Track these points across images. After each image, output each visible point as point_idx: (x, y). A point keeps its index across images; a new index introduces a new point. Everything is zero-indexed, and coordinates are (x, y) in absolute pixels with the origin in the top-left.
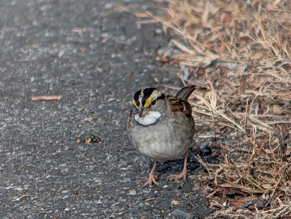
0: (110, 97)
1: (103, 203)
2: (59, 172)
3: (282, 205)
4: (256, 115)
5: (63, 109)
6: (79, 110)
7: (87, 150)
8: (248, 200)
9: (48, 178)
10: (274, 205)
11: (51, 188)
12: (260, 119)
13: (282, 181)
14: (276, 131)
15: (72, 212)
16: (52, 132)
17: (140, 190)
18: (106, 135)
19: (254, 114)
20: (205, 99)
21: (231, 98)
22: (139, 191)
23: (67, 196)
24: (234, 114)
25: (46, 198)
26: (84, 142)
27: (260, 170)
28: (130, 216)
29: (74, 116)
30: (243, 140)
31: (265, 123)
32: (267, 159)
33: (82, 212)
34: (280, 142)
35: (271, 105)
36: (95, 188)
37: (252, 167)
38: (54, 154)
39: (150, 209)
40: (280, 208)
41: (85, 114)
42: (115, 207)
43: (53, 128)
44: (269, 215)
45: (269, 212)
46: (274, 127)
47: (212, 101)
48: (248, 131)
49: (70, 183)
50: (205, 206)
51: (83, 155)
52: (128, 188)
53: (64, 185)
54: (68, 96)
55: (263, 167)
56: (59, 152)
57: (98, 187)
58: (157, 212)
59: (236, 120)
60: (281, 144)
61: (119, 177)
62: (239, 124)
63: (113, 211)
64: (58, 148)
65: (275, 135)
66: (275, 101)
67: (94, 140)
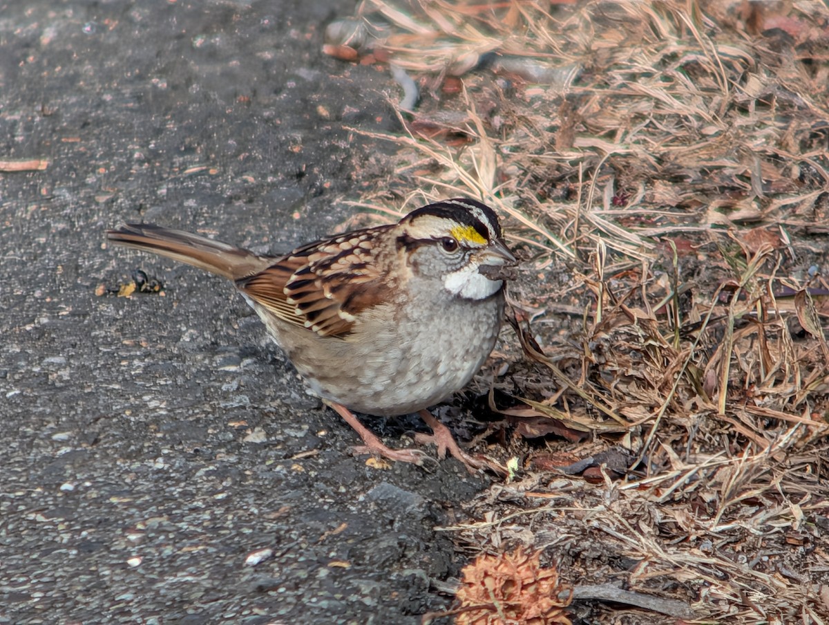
0: (192, 162)
1: (170, 467)
2: (43, 381)
3: (678, 466)
4: (607, 210)
5: (54, 197)
6: (102, 199)
7: (124, 316)
8: (583, 454)
9: (12, 396)
10: (657, 466)
11: (22, 425)
12: (618, 220)
13: (679, 398)
14: (662, 256)
15: (83, 493)
16: (24, 264)
17: (277, 430)
18: (179, 273)
19: (602, 207)
20: (460, 164)
21: (536, 162)
22: (274, 432)
23: (68, 449)
24: (543, 207)
25: (6, 454)
26: (116, 292)
27: (616, 368)
28: (248, 504)
29: (87, 217)
30: (571, 283)
31: (630, 231)
32: (638, 336)
33: (112, 494)
34: (672, 286)
35: (650, 181)
36: (147, 425)
37: (594, 358)
38: (28, 328)
39: (305, 482)
40: (672, 474)
41: (117, 212)
42: (205, 478)
43: (25, 253)
44: (642, 493)
45: (642, 487)
46: (656, 243)
47: (481, 172)
48: (584, 256)
49: (76, 410)
50: (460, 472)
51: (113, 329)
52: (243, 423)
53: (58, 418)
54: (69, 159)
55: (626, 357)
56: (44, 320)
57: (157, 420)
58: (326, 491)
59: (550, 223)
60: (676, 293)
61: (216, 392)
62: (558, 236)
63: (198, 490)
64: (39, 310)
65: (660, 267)
66: (659, 167)
67: (143, 287)
